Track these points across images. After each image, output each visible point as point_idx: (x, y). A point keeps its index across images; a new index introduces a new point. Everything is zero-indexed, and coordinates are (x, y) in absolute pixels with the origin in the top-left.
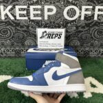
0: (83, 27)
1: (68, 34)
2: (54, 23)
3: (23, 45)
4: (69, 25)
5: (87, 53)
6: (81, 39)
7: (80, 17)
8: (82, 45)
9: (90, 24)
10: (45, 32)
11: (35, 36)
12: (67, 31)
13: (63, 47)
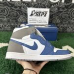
0: (63, 9)
1: (52, 14)
3: (17, 21)
4: (52, 6)
6: (61, 18)
8: (61, 23)
9: (68, 6)
10: (34, 11)
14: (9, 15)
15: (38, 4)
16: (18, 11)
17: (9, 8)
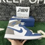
1: (31, 10)
2: (24, 4)
4: (32, 6)
5: (39, 19)
6: (37, 13)
7: (37, 2)
8: (37, 16)
10: (20, 8)
11: (15, 11)
12: (30, 9)
13: (28, 16)
14: (5, 11)
15: (23, 4)
16: (11, 8)
17: (5, 7)
